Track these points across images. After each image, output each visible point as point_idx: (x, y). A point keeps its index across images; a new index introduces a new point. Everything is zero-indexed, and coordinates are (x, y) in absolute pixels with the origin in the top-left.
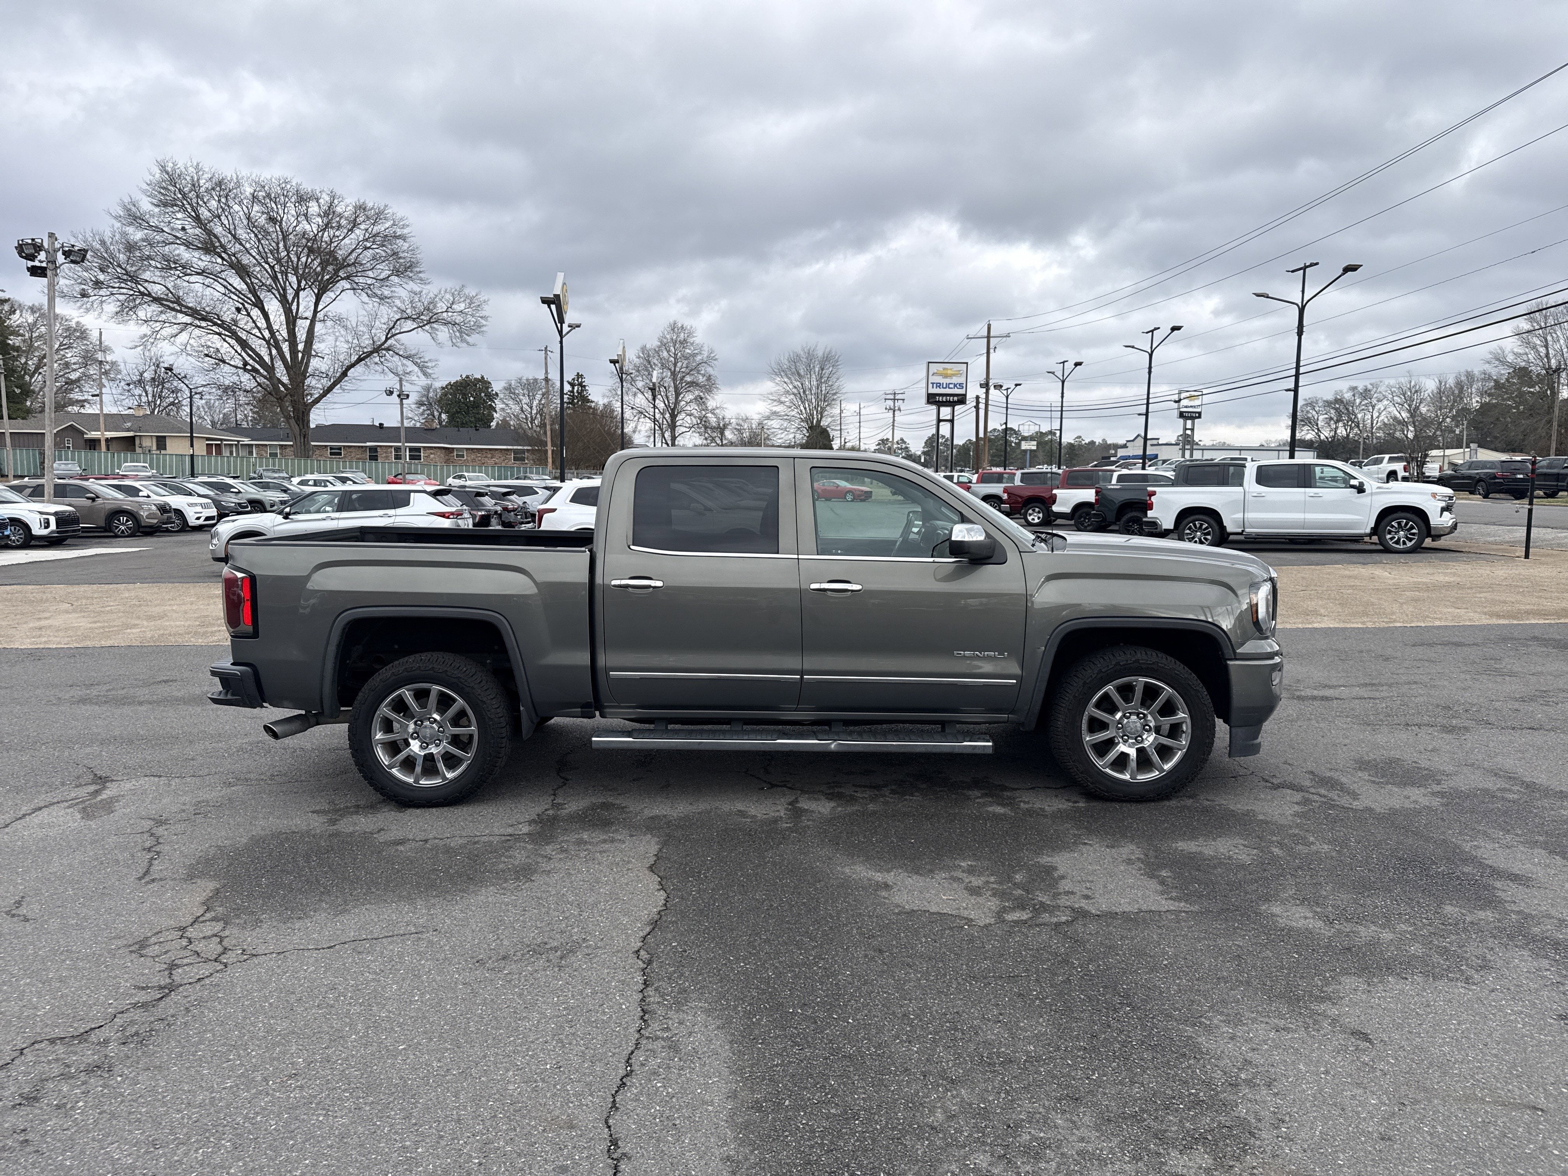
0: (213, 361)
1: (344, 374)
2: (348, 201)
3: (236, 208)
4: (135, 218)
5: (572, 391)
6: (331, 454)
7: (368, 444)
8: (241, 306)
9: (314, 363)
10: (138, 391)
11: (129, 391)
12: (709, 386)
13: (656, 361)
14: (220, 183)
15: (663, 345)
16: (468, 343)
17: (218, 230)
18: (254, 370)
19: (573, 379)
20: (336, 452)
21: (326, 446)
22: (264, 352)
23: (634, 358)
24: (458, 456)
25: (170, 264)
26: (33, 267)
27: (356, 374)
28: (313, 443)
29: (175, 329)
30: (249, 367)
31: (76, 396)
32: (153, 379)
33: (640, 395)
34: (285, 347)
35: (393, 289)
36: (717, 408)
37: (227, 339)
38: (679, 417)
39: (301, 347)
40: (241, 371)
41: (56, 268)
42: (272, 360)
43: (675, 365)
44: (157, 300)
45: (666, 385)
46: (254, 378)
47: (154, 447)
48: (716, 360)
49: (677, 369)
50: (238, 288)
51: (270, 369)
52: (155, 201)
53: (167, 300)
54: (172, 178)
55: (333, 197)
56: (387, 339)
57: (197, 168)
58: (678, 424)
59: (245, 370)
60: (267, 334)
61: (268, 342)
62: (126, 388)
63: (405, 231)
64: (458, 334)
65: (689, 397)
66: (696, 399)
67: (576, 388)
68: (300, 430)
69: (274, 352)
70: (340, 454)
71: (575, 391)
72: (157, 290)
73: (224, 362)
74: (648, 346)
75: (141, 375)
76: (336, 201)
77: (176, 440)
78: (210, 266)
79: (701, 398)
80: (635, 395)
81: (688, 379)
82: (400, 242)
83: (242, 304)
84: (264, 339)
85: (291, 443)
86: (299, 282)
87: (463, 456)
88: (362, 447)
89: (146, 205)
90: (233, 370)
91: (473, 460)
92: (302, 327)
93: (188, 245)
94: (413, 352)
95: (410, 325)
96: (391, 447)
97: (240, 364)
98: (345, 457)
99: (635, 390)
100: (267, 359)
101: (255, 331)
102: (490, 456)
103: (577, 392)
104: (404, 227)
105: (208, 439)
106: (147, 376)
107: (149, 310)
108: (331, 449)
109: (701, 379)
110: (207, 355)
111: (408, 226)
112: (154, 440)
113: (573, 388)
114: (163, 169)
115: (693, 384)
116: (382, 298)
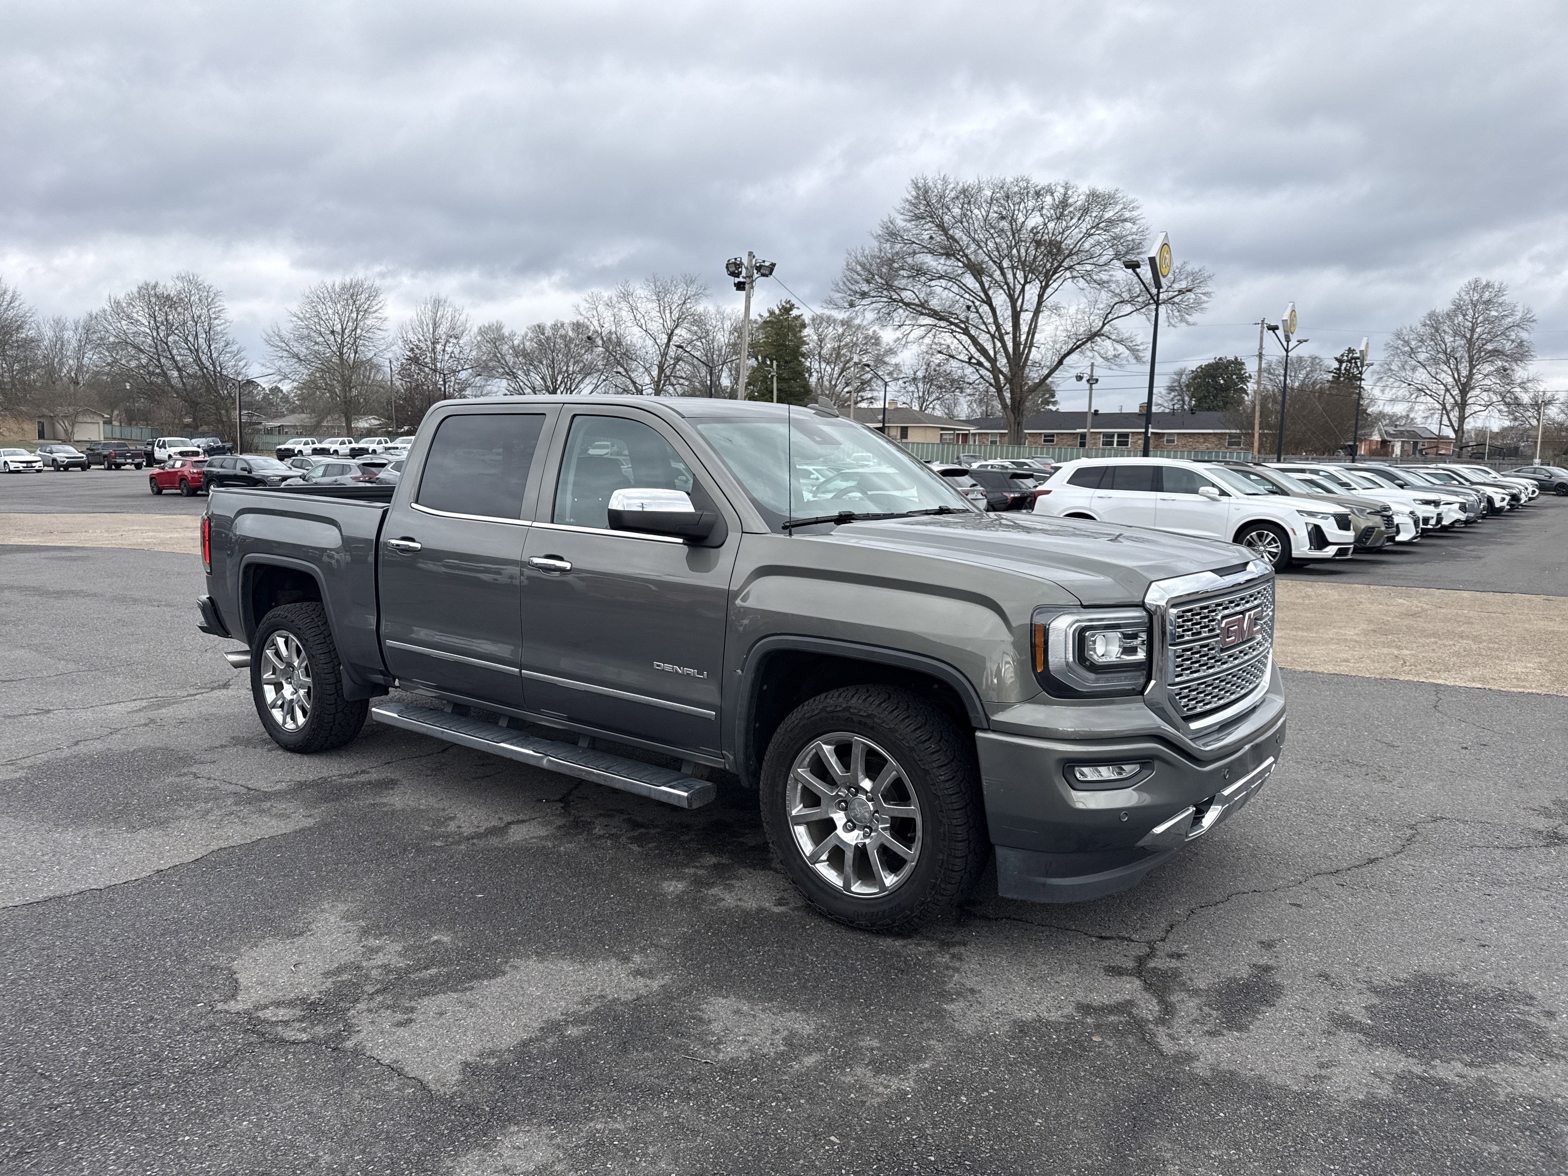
0: (944, 357)
1: (1060, 362)
2: (1080, 191)
3: (976, 211)
4: (892, 235)
5: (1339, 369)
6: (1045, 441)
7: (1078, 431)
8: (970, 304)
9: (1035, 355)
10: (912, 388)
11: (905, 388)
12: (1521, 354)
13: (1447, 329)
14: (964, 191)
15: (1459, 308)
16: (1187, 323)
17: (958, 234)
18: (980, 364)
19: (1343, 355)
20: (1049, 439)
21: (1041, 434)
22: (989, 347)
23: (1419, 326)
24: (1168, 441)
25: (919, 272)
26: (739, 283)
27: (1071, 362)
28: (1026, 431)
29: (921, 331)
30: (973, 361)
31: (868, 394)
32: (924, 377)
33: (1421, 370)
34: (1009, 340)
35: (1111, 273)
36: (1529, 381)
37: (958, 336)
38: (1471, 394)
39: (1023, 338)
40: (967, 365)
41: (753, 281)
42: (995, 353)
43: (1473, 331)
44: (908, 305)
45: (1458, 355)
46: (977, 371)
47: (899, 437)
48: (1534, 321)
49: (1476, 336)
50: (970, 287)
51: (993, 361)
52: (907, 217)
53: (914, 304)
54: (923, 193)
55: (1067, 189)
56: (1104, 325)
57: (945, 181)
58: (1470, 401)
59: (969, 363)
60: (992, 329)
61: (993, 337)
62: (903, 385)
63: (1135, 213)
64: (1177, 314)
65: (1487, 368)
66: (1497, 370)
67: (1344, 365)
68: (1015, 418)
69: (999, 344)
70: (1052, 441)
71: (1343, 368)
72: (907, 295)
73: (953, 357)
74: (1437, 311)
75: (915, 373)
76: (1070, 192)
77: (916, 430)
78: (950, 270)
79: (1505, 370)
80: (1414, 369)
81: (1489, 347)
82: (1128, 225)
83: (973, 302)
84: (989, 332)
85: (1006, 431)
86: (1026, 277)
87: (1173, 441)
88: (1074, 434)
89: (900, 222)
90: (959, 364)
91: (1184, 446)
92: (1026, 318)
93: (931, 252)
94: (1126, 335)
95: (1128, 308)
96: (1100, 433)
97: (966, 359)
98: (1057, 444)
99: (1414, 363)
100: (992, 353)
101: (983, 327)
102: (1202, 440)
103: (1345, 369)
104: (1133, 209)
105: (943, 429)
106: (920, 374)
107: (901, 313)
108: (1045, 436)
109: (1508, 346)
110: (940, 352)
111: (1138, 208)
112: (899, 430)
113: (1341, 366)
114: (917, 188)
115: (1496, 353)
116: (1101, 283)
